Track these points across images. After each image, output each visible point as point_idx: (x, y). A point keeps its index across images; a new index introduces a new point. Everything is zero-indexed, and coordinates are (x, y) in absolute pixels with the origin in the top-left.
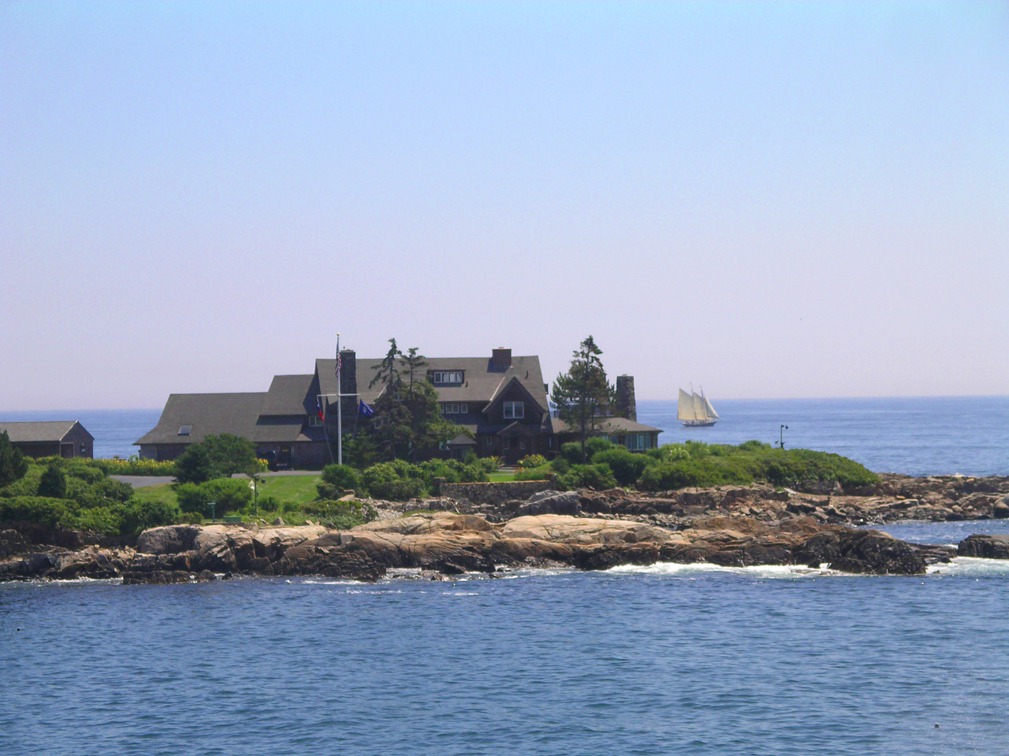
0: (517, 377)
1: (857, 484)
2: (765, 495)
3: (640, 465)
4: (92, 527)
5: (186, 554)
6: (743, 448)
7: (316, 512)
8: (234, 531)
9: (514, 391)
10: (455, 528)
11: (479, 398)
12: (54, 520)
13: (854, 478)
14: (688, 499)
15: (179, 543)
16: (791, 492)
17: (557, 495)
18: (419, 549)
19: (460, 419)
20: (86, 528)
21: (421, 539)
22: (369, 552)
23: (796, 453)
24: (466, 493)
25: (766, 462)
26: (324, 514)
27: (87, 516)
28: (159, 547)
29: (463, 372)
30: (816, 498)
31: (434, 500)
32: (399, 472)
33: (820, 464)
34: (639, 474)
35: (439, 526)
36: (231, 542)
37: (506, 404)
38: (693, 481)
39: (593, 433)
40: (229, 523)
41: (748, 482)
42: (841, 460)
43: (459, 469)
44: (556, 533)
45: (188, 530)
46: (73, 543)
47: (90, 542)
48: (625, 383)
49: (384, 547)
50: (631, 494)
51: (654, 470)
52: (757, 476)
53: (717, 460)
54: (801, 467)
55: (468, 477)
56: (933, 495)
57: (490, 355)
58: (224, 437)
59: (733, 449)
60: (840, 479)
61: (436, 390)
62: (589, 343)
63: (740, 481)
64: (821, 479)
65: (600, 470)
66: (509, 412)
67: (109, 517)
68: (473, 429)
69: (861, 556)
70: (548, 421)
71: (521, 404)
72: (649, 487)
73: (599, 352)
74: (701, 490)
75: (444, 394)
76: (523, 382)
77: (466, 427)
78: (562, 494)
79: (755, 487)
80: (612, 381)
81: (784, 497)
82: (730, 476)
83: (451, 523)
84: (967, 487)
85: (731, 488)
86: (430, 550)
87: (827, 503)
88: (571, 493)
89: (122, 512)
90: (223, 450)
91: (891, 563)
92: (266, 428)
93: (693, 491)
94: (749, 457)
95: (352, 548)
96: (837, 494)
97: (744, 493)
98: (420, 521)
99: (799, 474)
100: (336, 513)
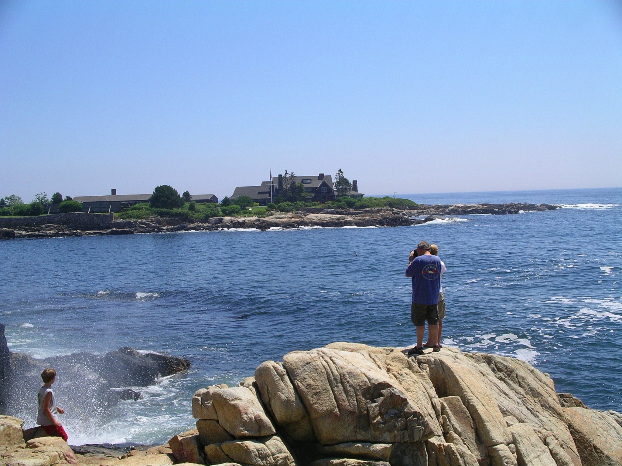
0: (325, 181)
1: (412, 207)
2: (387, 210)
3: (354, 203)
4: (198, 218)
5: (220, 224)
6: (384, 198)
7: (257, 214)
8: (233, 219)
9: (324, 184)
10: (293, 217)
11: (315, 187)
12: (188, 216)
13: (412, 205)
14: (366, 211)
15: (219, 222)
16: (394, 209)
17: (329, 210)
18: (280, 223)
19: (309, 192)
20: (196, 218)
21: (281, 220)
22: (267, 224)
23: (397, 199)
24: (306, 210)
25: (389, 202)
26: (258, 215)
27: (196, 215)
28: (214, 223)
29: (311, 180)
30: (400, 211)
31: (297, 212)
32: (288, 205)
33: (403, 202)
34: (354, 205)
35: (288, 217)
36: (232, 221)
37: (322, 188)
38: (368, 207)
39: (345, 195)
40: (232, 217)
41: (383, 207)
42: (409, 201)
43: (304, 204)
44: (319, 218)
45: (221, 218)
46: (192, 222)
47: (197, 222)
48: (355, 182)
49: (271, 222)
50: (351, 210)
51: (358, 204)
52: (385, 205)
53: (375, 201)
54: (398, 203)
55: (306, 206)
56: (432, 209)
57: (318, 175)
58: (244, 197)
59: (381, 199)
60: (408, 206)
61: (303, 184)
62: (340, 171)
63: (381, 206)
64: (403, 206)
65: (343, 204)
66: (323, 189)
67: (202, 215)
68: (313, 195)
69: (396, 222)
70: (333, 193)
71: (326, 188)
72: (356, 208)
73: (343, 173)
74: (370, 209)
75: (305, 186)
76: (327, 182)
77: (312, 194)
78: (330, 210)
79: (385, 208)
80: (351, 182)
81: (393, 210)
82: (378, 205)
83: (291, 216)
84: (441, 207)
85: (378, 208)
86: (283, 223)
87: (403, 211)
88: (332, 210)
89: (205, 214)
90: (244, 200)
91: (404, 224)
92: (260, 195)
93: (368, 209)
94: (384, 200)
95: (262, 223)
96: (407, 209)
97: (381, 210)
98: (283, 216)
99: (397, 204)
100: (262, 214)
